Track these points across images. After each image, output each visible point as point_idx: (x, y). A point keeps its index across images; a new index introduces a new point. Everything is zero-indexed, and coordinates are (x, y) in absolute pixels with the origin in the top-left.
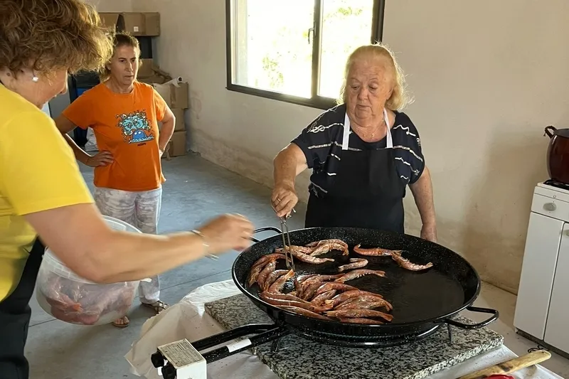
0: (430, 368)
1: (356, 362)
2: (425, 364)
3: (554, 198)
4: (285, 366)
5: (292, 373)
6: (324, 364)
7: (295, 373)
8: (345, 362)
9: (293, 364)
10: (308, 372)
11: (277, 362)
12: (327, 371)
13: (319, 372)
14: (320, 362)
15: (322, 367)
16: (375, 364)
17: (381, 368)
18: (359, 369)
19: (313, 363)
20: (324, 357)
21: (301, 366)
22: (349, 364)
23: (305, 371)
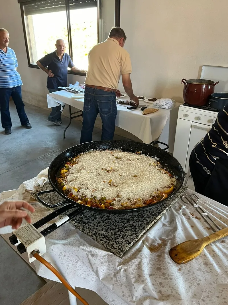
0: (162, 213)
1: (125, 217)
2: (159, 211)
3: (188, 111)
4: (89, 228)
5: (94, 232)
6: (109, 222)
7: (96, 232)
8: (120, 218)
9: (93, 225)
10: (102, 229)
11: (83, 226)
12: (112, 226)
13: (108, 227)
14: (107, 221)
15: (109, 224)
16: (135, 216)
17: (139, 218)
18: (128, 221)
19: (103, 222)
20: (108, 217)
21: (98, 226)
22: (122, 219)
23: (100, 229)
